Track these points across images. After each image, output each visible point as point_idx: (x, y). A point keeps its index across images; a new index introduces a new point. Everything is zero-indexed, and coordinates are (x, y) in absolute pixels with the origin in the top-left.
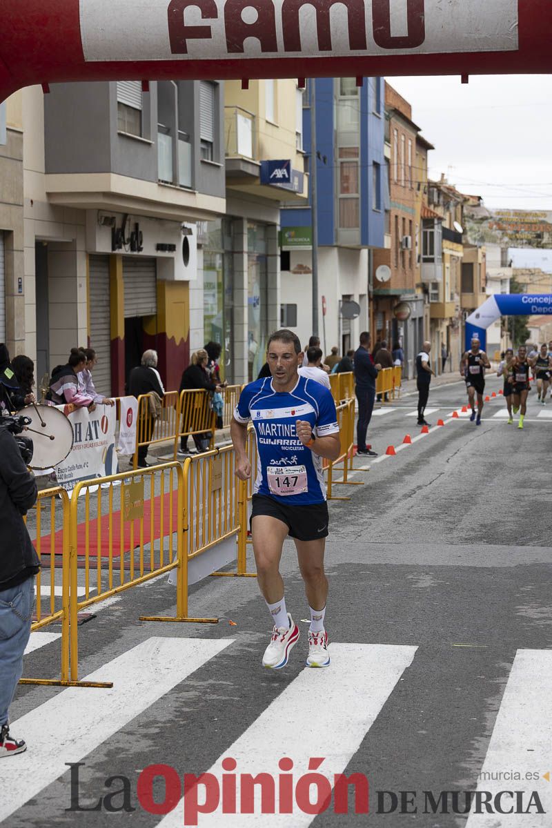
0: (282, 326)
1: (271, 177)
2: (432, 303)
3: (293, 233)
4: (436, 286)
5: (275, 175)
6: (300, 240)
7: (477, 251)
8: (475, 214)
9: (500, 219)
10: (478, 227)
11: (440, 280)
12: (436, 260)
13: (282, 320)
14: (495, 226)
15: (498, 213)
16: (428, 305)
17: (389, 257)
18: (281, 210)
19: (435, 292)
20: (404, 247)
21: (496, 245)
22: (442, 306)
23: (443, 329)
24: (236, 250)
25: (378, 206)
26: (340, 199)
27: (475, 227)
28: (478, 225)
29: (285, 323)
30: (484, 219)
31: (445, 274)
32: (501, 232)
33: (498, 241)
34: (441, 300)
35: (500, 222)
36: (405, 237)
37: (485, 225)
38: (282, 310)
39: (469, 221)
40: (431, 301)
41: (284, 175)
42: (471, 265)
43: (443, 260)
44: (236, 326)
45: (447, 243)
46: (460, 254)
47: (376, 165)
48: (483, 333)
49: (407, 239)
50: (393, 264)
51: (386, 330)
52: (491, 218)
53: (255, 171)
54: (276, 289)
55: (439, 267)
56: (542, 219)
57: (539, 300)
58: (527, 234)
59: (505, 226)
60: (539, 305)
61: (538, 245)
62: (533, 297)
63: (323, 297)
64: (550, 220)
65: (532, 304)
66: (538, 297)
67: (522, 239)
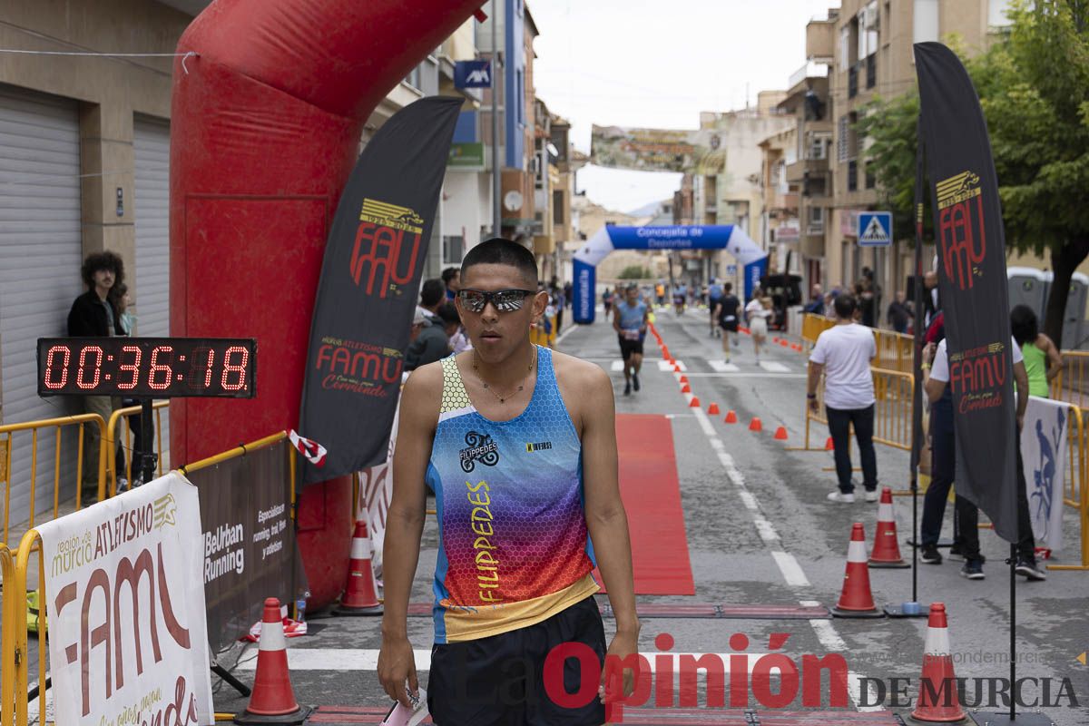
0: (445, 262)
1: (469, 80)
2: (536, 237)
3: (459, 151)
4: (539, 216)
5: (472, 80)
6: (468, 159)
7: (567, 178)
8: (605, 132)
9: (634, 139)
10: (608, 148)
11: (546, 208)
12: (543, 186)
13: (445, 256)
14: (628, 147)
15: (632, 132)
16: (532, 239)
17: (518, 182)
19: (538, 223)
20: (531, 170)
22: (547, 239)
25: (519, 121)
26: (481, 113)
27: (605, 147)
28: (608, 145)
29: (448, 259)
30: (615, 139)
31: (544, 200)
32: (634, 154)
33: (633, 165)
34: (545, 233)
35: (633, 143)
36: (531, 159)
37: (617, 145)
38: (445, 244)
39: (597, 141)
40: (534, 234)
41: (483, 79)
42: (562, 193)
43: (548, 186)
45: (551, 168)
46: (556, 180)
47: (519, 73)
48: (592, 270)
49: (534, 161)
50: (522, 190)
52: (623, 137)
53: (449, 73)
54: (439, 218)
55: (546, 196)
56: (682, 139)
57: (657, 233)
58: (664, 157)
59: (639, 147)
60: (657, 238)
61: (679, 169)
62: (650, 228)
63: (464, 229)
64: (691, 141)
65: (650, 237)
66: (657, 228)
67: (659, 162)
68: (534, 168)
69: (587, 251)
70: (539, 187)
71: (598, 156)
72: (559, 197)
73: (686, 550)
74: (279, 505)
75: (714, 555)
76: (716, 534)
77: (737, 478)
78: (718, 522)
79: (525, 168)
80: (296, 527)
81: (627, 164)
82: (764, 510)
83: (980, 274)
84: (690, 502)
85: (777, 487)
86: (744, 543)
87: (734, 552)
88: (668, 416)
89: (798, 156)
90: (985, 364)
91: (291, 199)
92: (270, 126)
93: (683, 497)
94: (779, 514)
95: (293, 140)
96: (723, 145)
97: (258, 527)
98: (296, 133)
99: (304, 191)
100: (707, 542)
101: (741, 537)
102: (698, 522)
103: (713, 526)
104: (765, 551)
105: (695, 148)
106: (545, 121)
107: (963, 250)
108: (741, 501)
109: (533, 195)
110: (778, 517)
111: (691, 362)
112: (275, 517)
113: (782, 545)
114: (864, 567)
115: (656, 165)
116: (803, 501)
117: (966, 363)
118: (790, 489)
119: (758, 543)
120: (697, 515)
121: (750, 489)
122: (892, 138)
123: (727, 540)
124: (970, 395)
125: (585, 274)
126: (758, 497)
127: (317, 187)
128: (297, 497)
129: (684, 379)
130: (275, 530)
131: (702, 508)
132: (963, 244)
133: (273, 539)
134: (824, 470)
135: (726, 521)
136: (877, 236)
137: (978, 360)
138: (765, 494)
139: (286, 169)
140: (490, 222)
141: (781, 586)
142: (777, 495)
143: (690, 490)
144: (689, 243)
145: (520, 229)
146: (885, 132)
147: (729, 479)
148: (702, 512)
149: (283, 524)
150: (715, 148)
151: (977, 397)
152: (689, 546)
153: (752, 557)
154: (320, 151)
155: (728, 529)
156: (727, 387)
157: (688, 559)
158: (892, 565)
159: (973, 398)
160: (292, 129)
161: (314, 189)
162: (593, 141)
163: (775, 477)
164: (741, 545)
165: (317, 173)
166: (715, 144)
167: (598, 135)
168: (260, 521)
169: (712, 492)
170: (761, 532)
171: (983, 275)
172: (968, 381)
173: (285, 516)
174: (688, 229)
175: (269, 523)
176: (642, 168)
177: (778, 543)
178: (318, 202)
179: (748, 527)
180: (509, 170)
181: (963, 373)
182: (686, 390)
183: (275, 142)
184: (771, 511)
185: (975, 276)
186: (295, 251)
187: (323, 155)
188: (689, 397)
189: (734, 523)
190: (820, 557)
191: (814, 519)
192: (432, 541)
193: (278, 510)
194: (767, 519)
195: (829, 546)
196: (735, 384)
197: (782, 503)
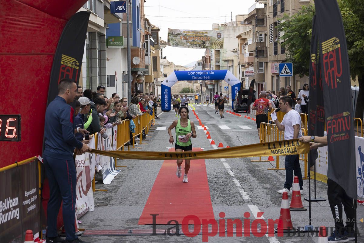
0: (108, 86)
1: (116, 10)
2: (146, 76)
4: (147, 67)
5: (118, 9)
6: (117, 43)
7: (159, 51)
8: (174, 32)
9: (186, 35)
10: (175, 38)
11: (151, 65)
12: (149, 54)
13: (108, 84)
14: (183, 38)
15: (184, 32)
16: (144, 76)
17: (138, 53)
18: (106, 29)
19: (147, 70)
21: (184, 47)
22: (151, 76)
23: (148, 88)
24: (92, 48)
25: (138, 27)
26: (122, 24)
27: (174, 38)
28: (175, 37)
30: (177, 35)
31: (148, 60)
32: (186, 41)
33: (185, 45)
34: (150, 74)
35: (185, 36)
36: (143, 43)
37: (178, 37)
38: (108, 78)
39: (170, 36)
40: (145, 74)
41: (123, 9)
42: (156, 57)
43: (151, 55)
44: (93, 86)
45: (152, 47)
46: (154, 52)
48: (169, 89)
49: (145, 44)
50: (140, 56)
51: (134, 88)
52: (181, 34)
53: (108, 6)
54: (106, 67)
55: (150, 58)
56: (206, 34)
57: (195, 73)
58: (198, 42)
59: (188, 38)
60: (195, 76)
61: (204, 47)
62: (193, 72)
63: (116, 72)
64: (209, 35)
65: (193, 75)
66: (195, 72)
67: (196, 44)
68: (145, 47)
69: (167, 81)
70: (147, 55)
71: (171, 42)
72: (155, 59)
73: (211, 205)
74: (34, 189)
75: (223, 206)
76: (223, 197)
77: (232, 174)
78: (224, 192)
79: (141, 47)
80: (42, 198)
81: (183, 45)
82: (243, 187)
83: (340, 82)
84: (212, 184)
85: (248, 177)
86: (236, 201)
87: (232, 205)
88: (201, 148)
89: (253, 41)
90: (342, 122)
91: (38, 54)
92: (28, 23)
93: (209, 182)
94: (250, 188)
95: (38, 29)
96: (222, 36)
97: (25, 199)
98: (40, 26)
99: (43, 51)
100: (220, 201)
101: (234, 198)
102: (216, 193)
103: (222, 194)
104: (244, 204)
105: (211, 38)
106: (149, 28)
107: (333, 72)
108: (234, 183)
109: (144, 59)
110: (250, 190)
111: (211, 126)
112: (32, 194)
113: (252, 202)
114: (288, 211)
115: (195, 45)
116: (260, 183)
117: (334, 120)
118: (254, 178)
119: (241, 201)
120: (215, 189)
121: (237, 178)
122: (292, 31)
123: (228, 200)
124: (335, 135)
125: (166, 90)
126: (241, 181)
127: (49, 49)
128: (42, 185)
129: (208, 133)
130: (33, 200)
131: (218, 186)
132: (333, 69)
133: (32, 203)
134: (268, 169)
135: (228, 192)
136: (287, 72)
137: (339, 119)
138: (244, 180)
139: (35, 41)
140: (127, 70)
141: (253, 219)
142: (249, 180)
143: (212, 179)
144: (209, 77)
145: (139, 72)
146: (290, 29)
147: (228, 174)
148: (217, 188)
149: (36, 197)
150: (219, 38)
151: (338, 135)
152: (212, 203)
153: (239, 207)
154: (50, 33)
155: (229, 195)
156: (227, 136)
157: (212, 208)
158: (299, 209)
159: (336, 136)
160: (38, 24)
161: (48, 50)
162: (168, 35)
163: (247, 173)
164: (234, 202)
165: (49, 43)
166: (219, 36)
167: (171, 33)
168: (26, 196)
169: (221, 180)
170: (243, 196)
171: (341, 82)
172: (334, 128)
173: (36, 193)
174: (209, 72)
175: (30, 197)
176: (189, 47)
177: (250, 200)
178: (49, 56)
179: (237, 194)
180: (134, 47)
181: (332, 125)
182: (209, 137)
183: (30, 30)
184: (246, 187)
185: (338, 83)
186: (40, 77)
187: (51, 35)
188: (211, 140)
189: (231, 192)
190: (268, 206)
191: (265, 190)
192: (102, 203)
193: (33, 191)
194: (245, 191)
195: (272, 202)
196: (230, 135)
197: (251, 184)
